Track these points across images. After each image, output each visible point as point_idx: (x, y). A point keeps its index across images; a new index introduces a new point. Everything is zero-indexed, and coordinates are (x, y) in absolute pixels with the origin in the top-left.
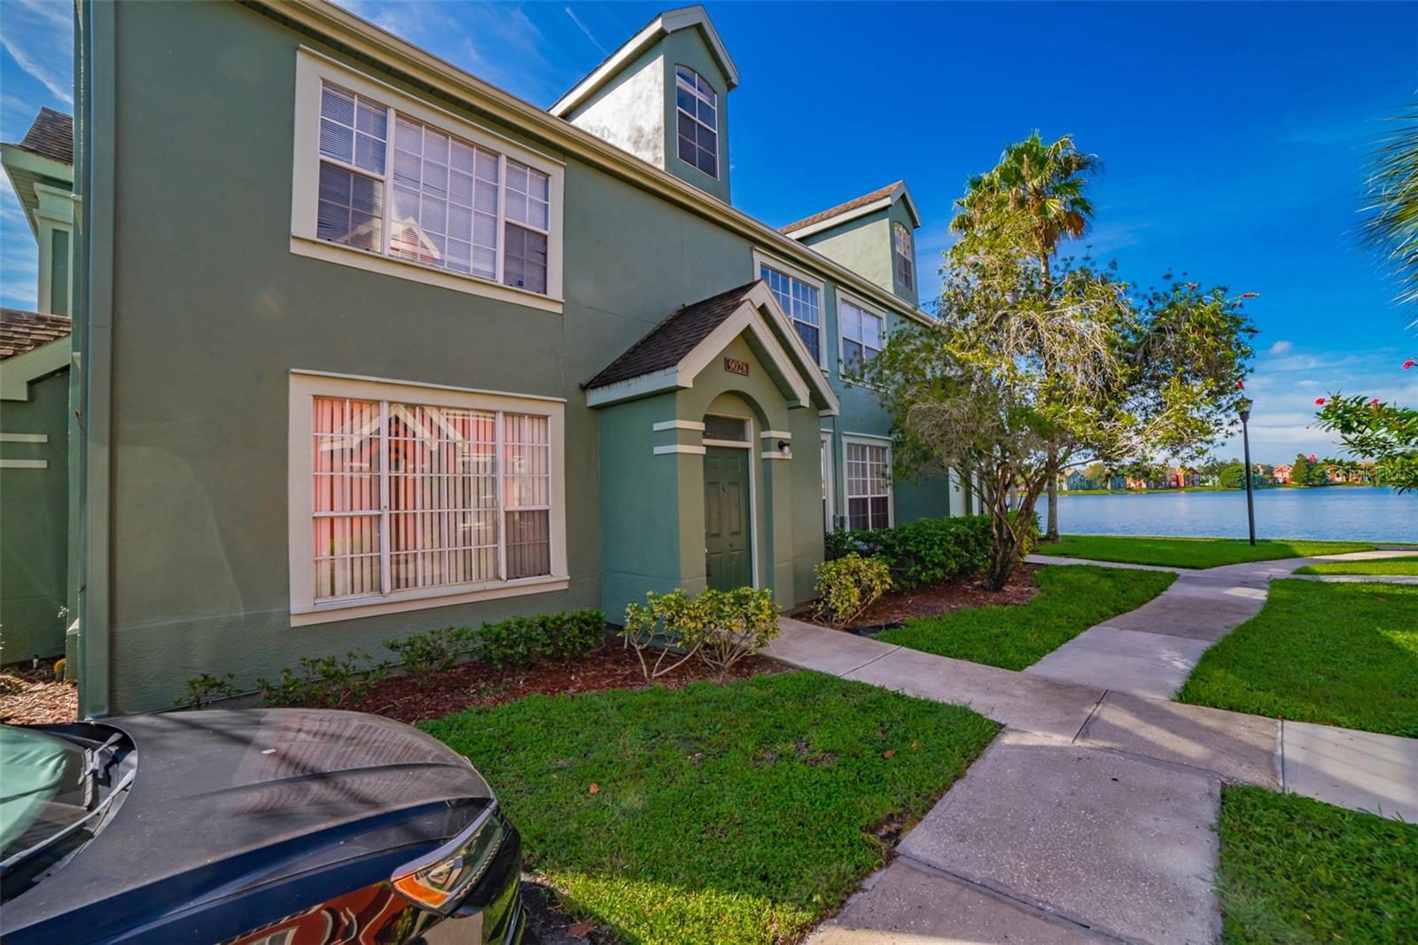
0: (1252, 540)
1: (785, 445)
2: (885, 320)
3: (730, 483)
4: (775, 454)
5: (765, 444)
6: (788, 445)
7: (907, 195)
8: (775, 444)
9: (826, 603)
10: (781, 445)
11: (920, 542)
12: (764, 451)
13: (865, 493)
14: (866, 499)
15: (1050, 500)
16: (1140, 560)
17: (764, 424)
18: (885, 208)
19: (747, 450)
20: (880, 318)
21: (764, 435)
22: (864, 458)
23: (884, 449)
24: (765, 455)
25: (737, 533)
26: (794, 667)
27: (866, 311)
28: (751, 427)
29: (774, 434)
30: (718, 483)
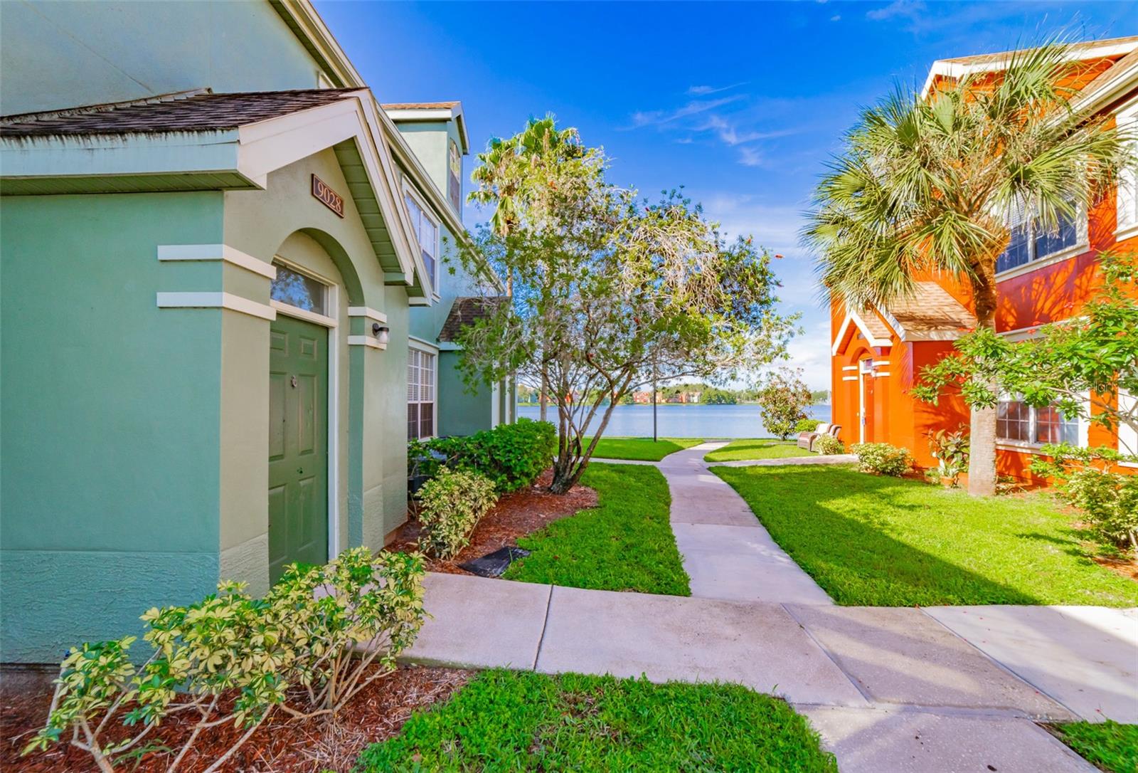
0: (655, 438)
1: (381, 329)
2: (439, 228)
3: (301, 375)
4: (369, 340)
5: (355, 324)
6: (387, 330)
7: (462, 118)
8: (368, 325)
9: (434, 537)
10: (377, 330)
11: (510, 451)
12: (352, 334)
13: (416, 399)
14: (417, 405)
15: (542, 409)
16: (612, 455)
17: (354, 294)
18: (444, 121)
19: (327, 329)
20: (435, 227)
21: (354, 311)
22: (416, 364)
23: (432, 355)
24: (354, 340)
25: (311, 451)
26: (454, 669)
27: (425, 214)
28: (334, 296)
29: (367, 311)
30: (284, 374)
